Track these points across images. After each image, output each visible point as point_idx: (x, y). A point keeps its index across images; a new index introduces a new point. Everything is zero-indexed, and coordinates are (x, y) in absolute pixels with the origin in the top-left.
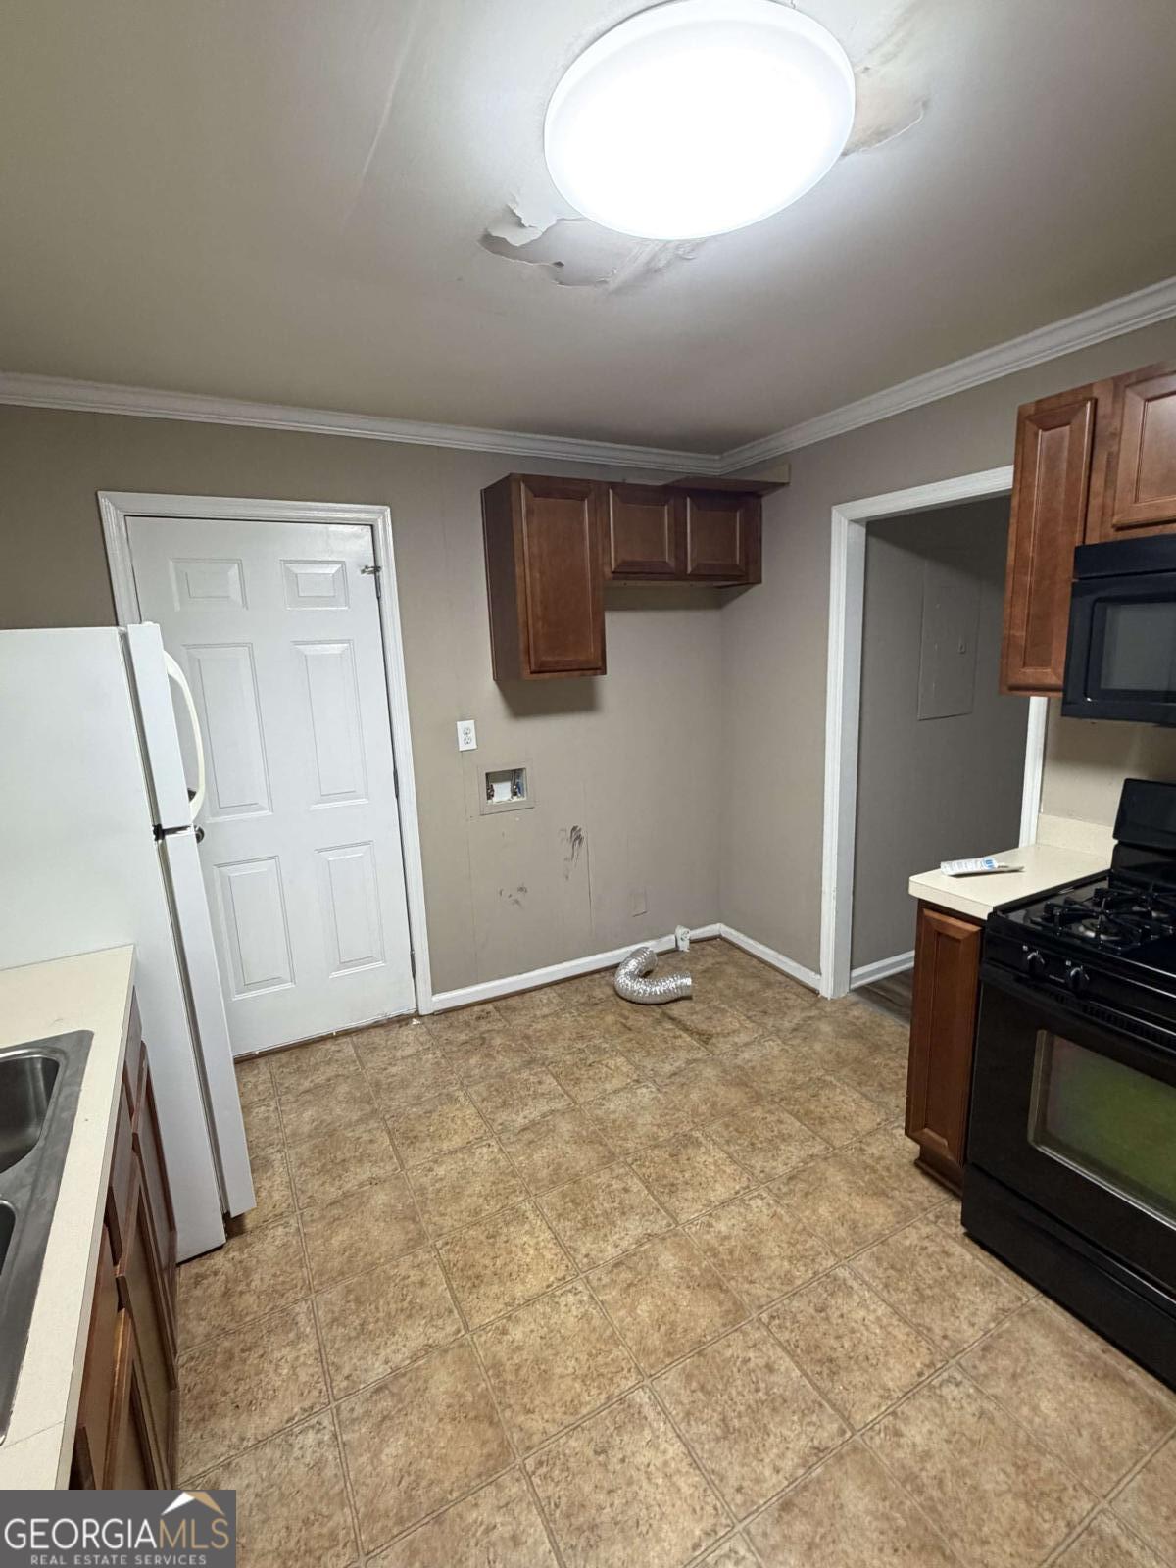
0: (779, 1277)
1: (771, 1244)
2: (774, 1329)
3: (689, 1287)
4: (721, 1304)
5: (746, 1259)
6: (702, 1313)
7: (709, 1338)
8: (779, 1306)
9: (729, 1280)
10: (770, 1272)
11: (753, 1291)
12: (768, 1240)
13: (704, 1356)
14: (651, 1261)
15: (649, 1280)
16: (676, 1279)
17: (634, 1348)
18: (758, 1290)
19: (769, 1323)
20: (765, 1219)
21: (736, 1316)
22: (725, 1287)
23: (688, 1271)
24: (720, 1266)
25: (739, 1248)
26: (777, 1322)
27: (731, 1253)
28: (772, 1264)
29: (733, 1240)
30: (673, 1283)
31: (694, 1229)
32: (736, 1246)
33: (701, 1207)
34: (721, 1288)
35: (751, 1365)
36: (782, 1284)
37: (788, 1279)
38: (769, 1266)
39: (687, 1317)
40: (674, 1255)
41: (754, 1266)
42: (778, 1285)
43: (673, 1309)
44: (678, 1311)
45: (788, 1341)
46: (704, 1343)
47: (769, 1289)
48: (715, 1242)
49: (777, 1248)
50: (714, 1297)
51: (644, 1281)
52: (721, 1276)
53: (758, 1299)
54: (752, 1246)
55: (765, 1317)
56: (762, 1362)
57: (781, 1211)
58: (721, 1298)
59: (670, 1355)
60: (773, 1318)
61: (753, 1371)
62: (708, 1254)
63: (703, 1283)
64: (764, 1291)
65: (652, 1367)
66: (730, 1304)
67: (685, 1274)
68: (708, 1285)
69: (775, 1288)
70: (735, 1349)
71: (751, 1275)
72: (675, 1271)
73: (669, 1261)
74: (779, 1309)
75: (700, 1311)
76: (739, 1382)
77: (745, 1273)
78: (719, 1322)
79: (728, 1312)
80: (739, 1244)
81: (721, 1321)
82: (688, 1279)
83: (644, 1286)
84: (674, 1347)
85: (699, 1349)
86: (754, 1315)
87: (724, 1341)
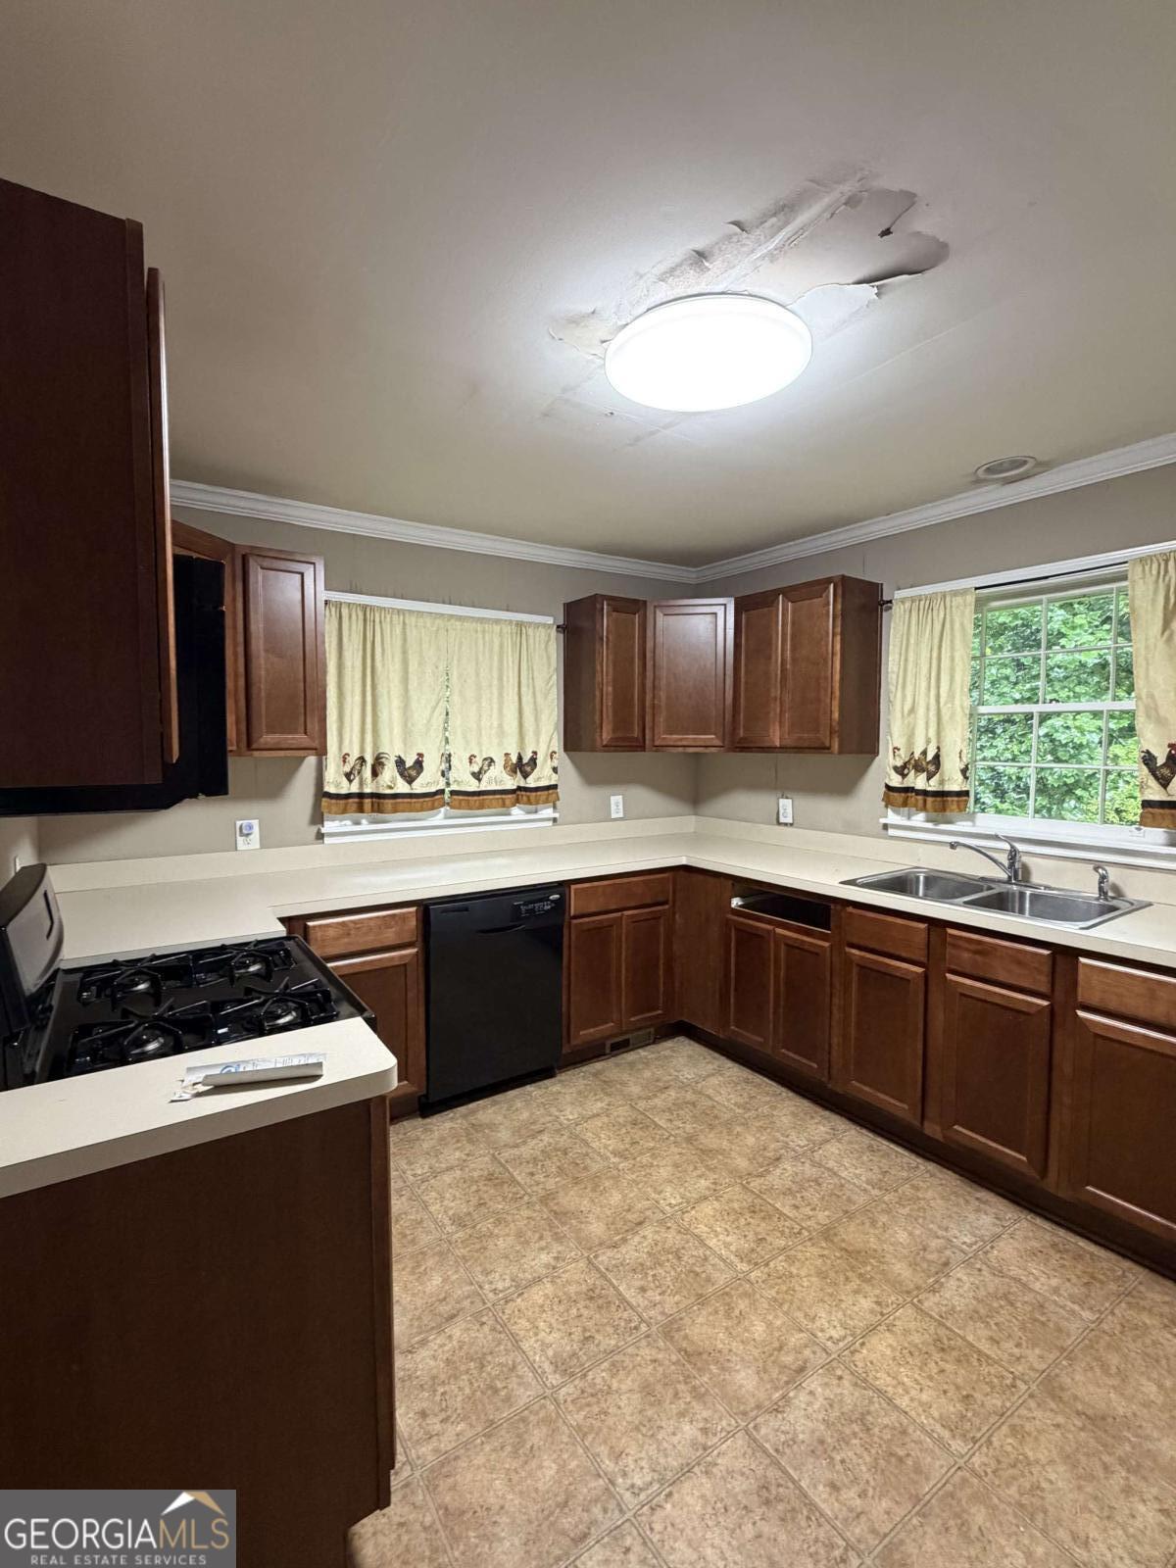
0: (624, 1369)
1: (627, 1410)
2: (636, 1318)
3: (719, 1352)
4: (686, 1337)
5: (659, 1387)
6: (702, 1328)
7: (695, 1308)
8: (629, 1339)
9: (679, 1360)
10: (634, 1375)
11: (654, 1352)
12: (632, 1415)
13: (697, 1295)
14: (766, 1377)
15: (763, 1356)
16: (734, 1358)
17: (758, 1296)
18: (647, 1353)
19: (640, 1323)
20: (632, 1450)
21: (670, 1329)
22: (682, 1353)
23: (723, 1369)
24: (689, 1377)
25: (668, 1402)
26: (633, 1325)
27: (676, 1395)
28: (630, 1384)
29: (675, 1411)
30: (736, 1355)
31: (724, 1423)
32: (671, 1403)
33: (719, 1461)
34: (686, 1352)
35: (659, 1291)
36: (623, 1361)
37: (615, 1369)
38: (633, 1381)
39: (717, 1324)
40: (741, 1386)
41: (651, 1379)
42: (627, 1360)
43: (732, 1330)
44: (727, 1328)
45: (625, 1310)
46: (699, 1304)
47: (637, 1355)
48: (696, 1406)
49: (622, 1405)
50: (693, 1342)
51: (767, 1354)
52: (688, 1366)
53: (649, 1344)
54: (652, 1405)
55: (644, 1328)
56: (649, 1293)
57: (608, 1465)
58: (685, 1342)
59: (727, 1294)
60: (636, 1328)
61: (657, 1287)
62: (703, 1390)
63: (705, 1356)
64: (642, 1352)
65: (741, 1285)
66: (677, 1337)
67: (727, 1365)
68: (700, 1354)
69: (632, 1356)
70: (670, 1303)
71: (655, 1368)
72: (738, 1367)
73: (745, 1380)
74: (630, 1336)
75: (704, 1329)
76: (669, 1279)
77: (661, 1369)
78: (687, 1321)
79: (679, 1330)
80: (666, 1405)
81: (684, 1322)
82: (721, 1360)
83: (766, 1349)
84: (724, 1299)
85: (702, 1300)
86: (654, 1328)
87: (682, 1306)
